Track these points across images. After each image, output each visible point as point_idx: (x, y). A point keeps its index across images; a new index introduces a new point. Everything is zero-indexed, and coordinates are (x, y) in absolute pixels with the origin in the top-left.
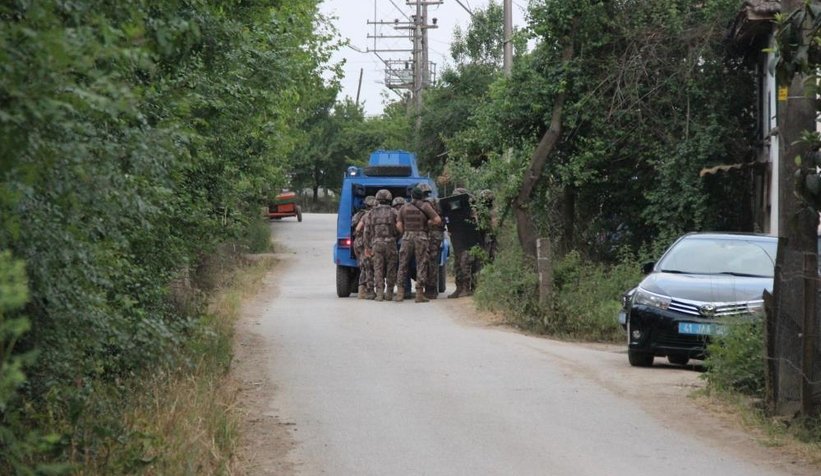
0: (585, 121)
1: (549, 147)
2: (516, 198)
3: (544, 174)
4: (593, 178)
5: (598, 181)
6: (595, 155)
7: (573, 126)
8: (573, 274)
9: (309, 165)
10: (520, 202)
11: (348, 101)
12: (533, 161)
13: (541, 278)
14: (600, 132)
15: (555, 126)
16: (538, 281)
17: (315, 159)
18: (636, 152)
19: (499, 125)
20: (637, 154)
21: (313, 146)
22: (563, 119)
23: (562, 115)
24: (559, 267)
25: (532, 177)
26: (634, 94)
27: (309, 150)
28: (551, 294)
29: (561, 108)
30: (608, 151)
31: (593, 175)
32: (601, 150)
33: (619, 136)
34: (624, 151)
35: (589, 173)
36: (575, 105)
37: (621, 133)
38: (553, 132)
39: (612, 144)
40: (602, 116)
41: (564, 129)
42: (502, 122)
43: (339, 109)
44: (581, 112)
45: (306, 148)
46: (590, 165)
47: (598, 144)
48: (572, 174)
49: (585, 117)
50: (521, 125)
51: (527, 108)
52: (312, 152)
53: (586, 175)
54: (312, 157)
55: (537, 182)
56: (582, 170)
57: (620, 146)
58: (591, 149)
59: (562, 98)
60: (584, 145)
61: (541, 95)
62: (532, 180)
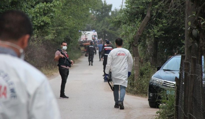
0: (159, 13)
1: (146, 23)
2: (133, 42)
3: (144, 33)
4: (162, 34)
5: (164, 36)
6: (163, 26)
7: (154, 15)
8: (147, 71)
9: (102, 33)
10: (134, 43)
11: (116, 10)
12: (139, 28)
13: (135, 73)
14: (166, 17)
15: (148, 15)
16: (134, 74)
17: (103, 30)
18: (179, 24)
19: (128, 14)
20: (180, 25)
21: (103, 26)
22: (151, 12)
23: (151, 10)
24: (142, 68)
25: (139, 34)
26: (178, 2)
27: (102, 27)
28: (138, 79)
29: (150, 8)
30: (168, 24)
31: (162, 33)
32: (165, 24)
33: (173, 19)
34: (175, 24)
35: (161, 33)
36: (156, 6)
37: (173, 17)
38: (148, 17)
39: (170, 22)
40: (166, 11)
41: (152, 15)
42: (129, 13)
43: (113, 12)
44: (158, 9)
45: (100, 27)
46: (161, 30)
47: (164, 21)
48: (154, 33)
49: (160, 11)
50: (136, 15)
51: (138, 8)
52: (103, 28)
53: (159, 34)
54: (102, 30)
55: (141, 36)
56: (158, 31)
57: (173, 22)
58: (162, 24)
59: (151, 4)
60: (159, 22)
61: (143, 3)
62: (139, 35)
